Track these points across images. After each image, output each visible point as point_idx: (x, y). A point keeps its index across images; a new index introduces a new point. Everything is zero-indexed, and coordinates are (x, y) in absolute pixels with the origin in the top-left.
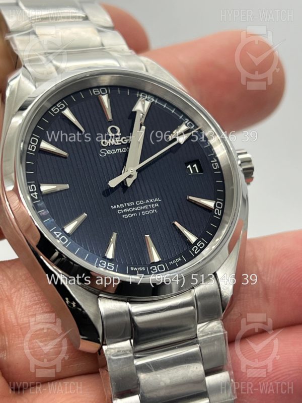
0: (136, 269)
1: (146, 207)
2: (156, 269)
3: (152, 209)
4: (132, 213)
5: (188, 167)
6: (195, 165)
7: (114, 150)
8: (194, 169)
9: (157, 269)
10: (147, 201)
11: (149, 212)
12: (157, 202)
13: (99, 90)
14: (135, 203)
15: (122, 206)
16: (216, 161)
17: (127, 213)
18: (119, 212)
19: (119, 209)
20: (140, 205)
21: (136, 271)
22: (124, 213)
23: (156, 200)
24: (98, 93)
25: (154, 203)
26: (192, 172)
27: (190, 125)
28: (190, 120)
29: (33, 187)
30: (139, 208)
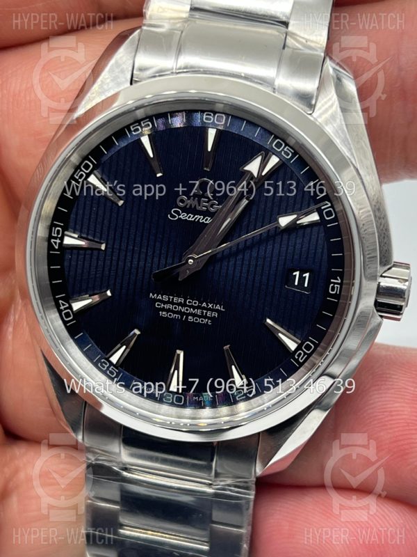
1: (199, 312)
2: (171, 398)
3: (206, 317)
4: (174, 312)
5: (294, 274)
6: (307, 275)
7: (192, 216)
8: (302, 279)
9: (173, 399)
10: (204, 305)
11: (199, 320)
12: (217, 311)
13: (214, 117)
14: (185, 301)
15: (165, 298)
16: (339, 281)
18: (158, 305)
19: (159, 300)
20: (190, 307)
22: (163, 309)
23: (218, 307)
24: (210, 119)
25: (213, 310)
26: (296, 284)
27: (329, 214)
28: (332, 206)
29: (58, 231)
30: (187, 310)
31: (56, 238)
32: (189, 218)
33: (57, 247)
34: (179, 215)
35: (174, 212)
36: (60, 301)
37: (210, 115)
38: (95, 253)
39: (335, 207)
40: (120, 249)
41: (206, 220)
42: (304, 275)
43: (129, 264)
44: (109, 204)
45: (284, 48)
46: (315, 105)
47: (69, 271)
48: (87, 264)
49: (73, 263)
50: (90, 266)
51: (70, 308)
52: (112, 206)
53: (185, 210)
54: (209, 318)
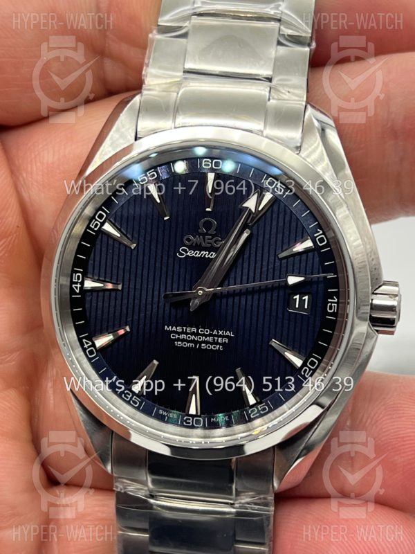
0: (165, 413)
1: (211, 339)
2: (190, 421)
3: (217, 343)
4: (188, 342)
5: (295, 297)
6: (306, 298)
7: (198, 252)
8: (302, 302)
9: (193, 422)
10: (215, 332)
11: (212, 347)
12: (227, 337)
13: (212, 163)
14: (198, 331)
15: (179, 329)
16: (336, 300)
17: (183, 340)
18: (173, 336)
19: (174, 332)
20: (203, 335)
21: (164, 416)
22: (178, 340)
23: (228, 333)
24: (209, 165)
25: (224, 336)
26: (297, 306)
27: (321, 240)
28: (324, 234)
29: (79, 276)
30: (200, 338)
31: (76, 283)
32: (196, 254)
33: (78, 291)
34: (187, 252)
35: (182, 250)
36: (84, 340)
37: (208, 161)
38: (113, 294)
39: (327, 234)
40: (135, 289)
41: (211, 255)
42: (304, 298)
43: (144, 302)
44: (123, 249)
45: (269, 100)
46: (300, 147)
47: (90, 313)
48: (106, 304)
49: (94, 304)
50: (109, 306)
51: (94, 345)
52: (126, 250)
53: (191, 248)
54: (220, 344)
